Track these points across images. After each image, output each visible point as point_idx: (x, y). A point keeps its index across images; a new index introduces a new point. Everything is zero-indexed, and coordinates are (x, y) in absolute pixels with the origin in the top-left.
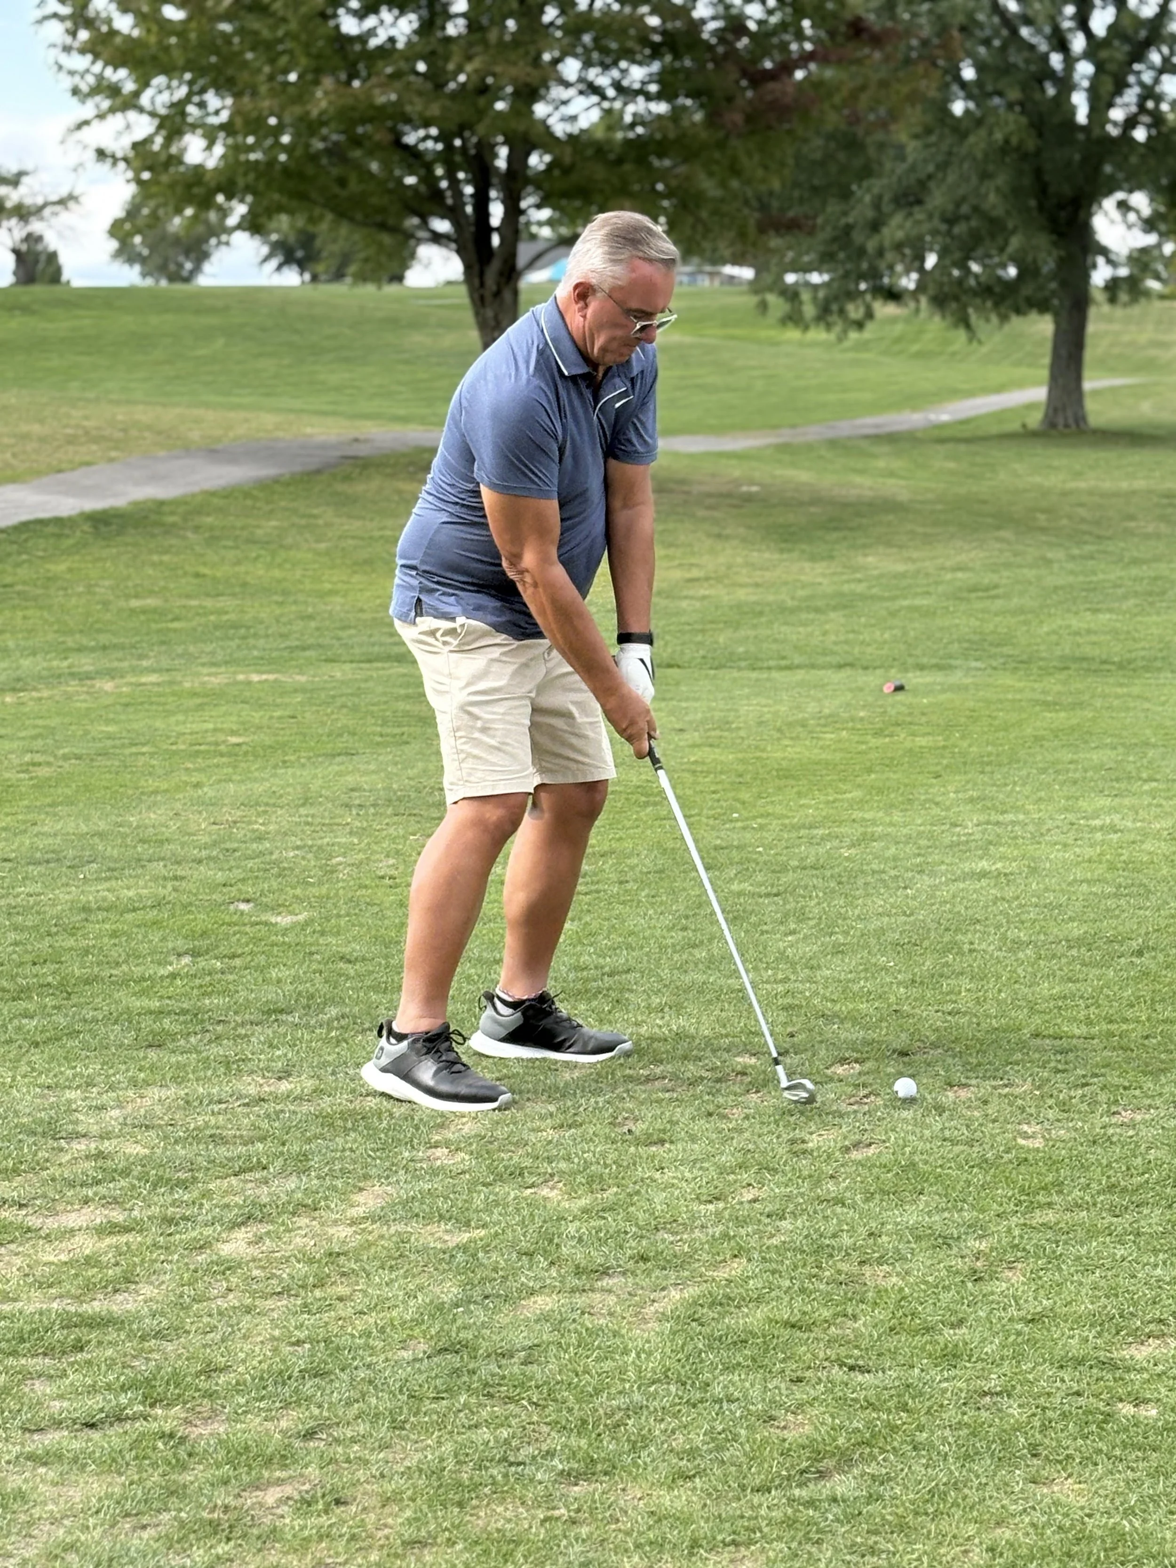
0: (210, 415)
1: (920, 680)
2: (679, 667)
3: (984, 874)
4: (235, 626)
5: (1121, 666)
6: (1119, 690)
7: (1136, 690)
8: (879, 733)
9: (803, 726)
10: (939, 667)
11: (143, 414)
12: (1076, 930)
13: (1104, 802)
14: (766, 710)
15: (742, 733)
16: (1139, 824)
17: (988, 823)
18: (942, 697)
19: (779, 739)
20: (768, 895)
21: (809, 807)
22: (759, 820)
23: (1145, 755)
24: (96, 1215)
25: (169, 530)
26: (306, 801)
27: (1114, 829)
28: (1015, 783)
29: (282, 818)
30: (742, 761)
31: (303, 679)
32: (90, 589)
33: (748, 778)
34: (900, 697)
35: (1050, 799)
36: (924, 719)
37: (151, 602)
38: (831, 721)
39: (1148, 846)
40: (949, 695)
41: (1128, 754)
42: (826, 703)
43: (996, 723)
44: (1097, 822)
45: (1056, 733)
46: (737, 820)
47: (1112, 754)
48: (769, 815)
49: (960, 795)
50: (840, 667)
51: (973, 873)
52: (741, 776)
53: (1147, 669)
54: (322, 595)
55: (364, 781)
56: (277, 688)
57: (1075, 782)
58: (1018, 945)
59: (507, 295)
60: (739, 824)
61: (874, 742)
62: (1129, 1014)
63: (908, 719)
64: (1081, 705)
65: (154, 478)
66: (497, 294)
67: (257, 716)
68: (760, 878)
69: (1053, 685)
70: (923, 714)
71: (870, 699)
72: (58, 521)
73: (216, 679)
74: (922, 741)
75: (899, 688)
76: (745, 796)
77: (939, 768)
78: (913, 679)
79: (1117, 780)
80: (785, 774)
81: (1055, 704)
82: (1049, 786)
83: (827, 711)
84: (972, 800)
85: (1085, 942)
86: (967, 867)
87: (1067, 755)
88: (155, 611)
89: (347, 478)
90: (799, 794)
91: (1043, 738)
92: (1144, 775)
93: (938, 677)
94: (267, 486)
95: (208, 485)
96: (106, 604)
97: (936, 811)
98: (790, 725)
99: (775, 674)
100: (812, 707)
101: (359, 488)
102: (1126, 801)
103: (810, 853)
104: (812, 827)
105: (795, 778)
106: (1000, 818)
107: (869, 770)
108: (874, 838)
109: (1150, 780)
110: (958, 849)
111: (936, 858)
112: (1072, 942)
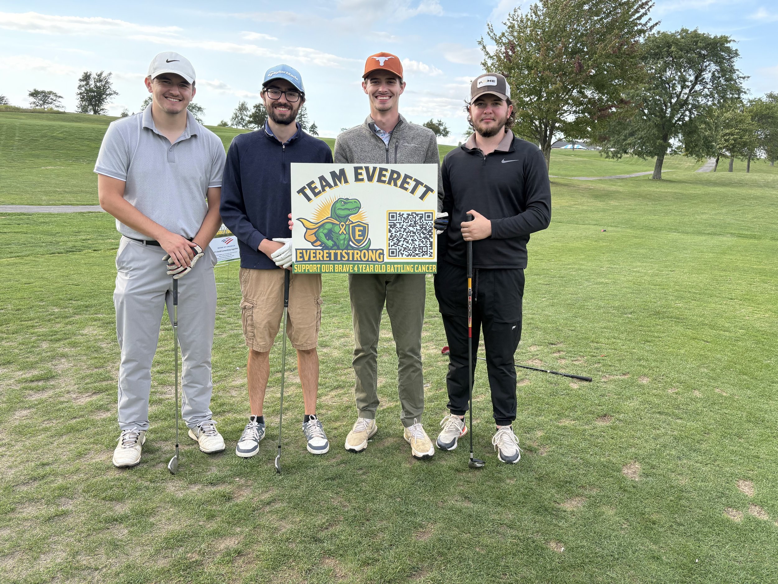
3: (602, 283)
5: (655, 229)
6: (652, 235)
7: (656, 235)
8: (596, 241)
9: (580, 238)
10: (616, 226)
12: (617, 304)
13: (639, 264)
14: (574, 234)
15: (566, 239)
18: (613, 234)
19: (573, 241)
20: (546, 285)
27: (639, 272)
28: (620, 257)
34: (604, 233)
35: (627, 262)
36: (607, 239)
38: (586, 238)
39: (645, 278)
40: (615, 233)
42: (588, 233)
43: (623, 241)
44: (635, 270)
45: (635, 244)
47: (645, 251)
49: (606, 259)
50: (595, 225)
51: (600, 282)
53: (660, 230)
57: (634, 258)
58: (600, 307)
59: (548, 149)
61: (594, 243)
63: (603, 238)
64: (643, 238)
66: (547, 149)
69: (638, 232)
70: (607, 237)
71: (597, 233)
74: (604, 244)
75: (605, 231)
76: (558, 255)
78: (610, 229)
79: (644, 258)
80: (570, 250)
81: (637, 237)
82: (628, 258)
83: (587, 235)
84: (608, 261)
86: (599, 280)
87: (634, 250)
90: (570, 256)
91: (631, 245)
93: (614, 229)
97: (599, 263)
98: (577, 238)
99: (581, 226)
100: (584, 234)
102: (644, 264)
103: (563, 272)
104: (568, 265)
105: (571, 251)
106: (613, 266)
107: (589, 251)
108: (581, 270)
109: (652, 258)
110: (600, 275)
111: (592, 277)
112: (614, 308)
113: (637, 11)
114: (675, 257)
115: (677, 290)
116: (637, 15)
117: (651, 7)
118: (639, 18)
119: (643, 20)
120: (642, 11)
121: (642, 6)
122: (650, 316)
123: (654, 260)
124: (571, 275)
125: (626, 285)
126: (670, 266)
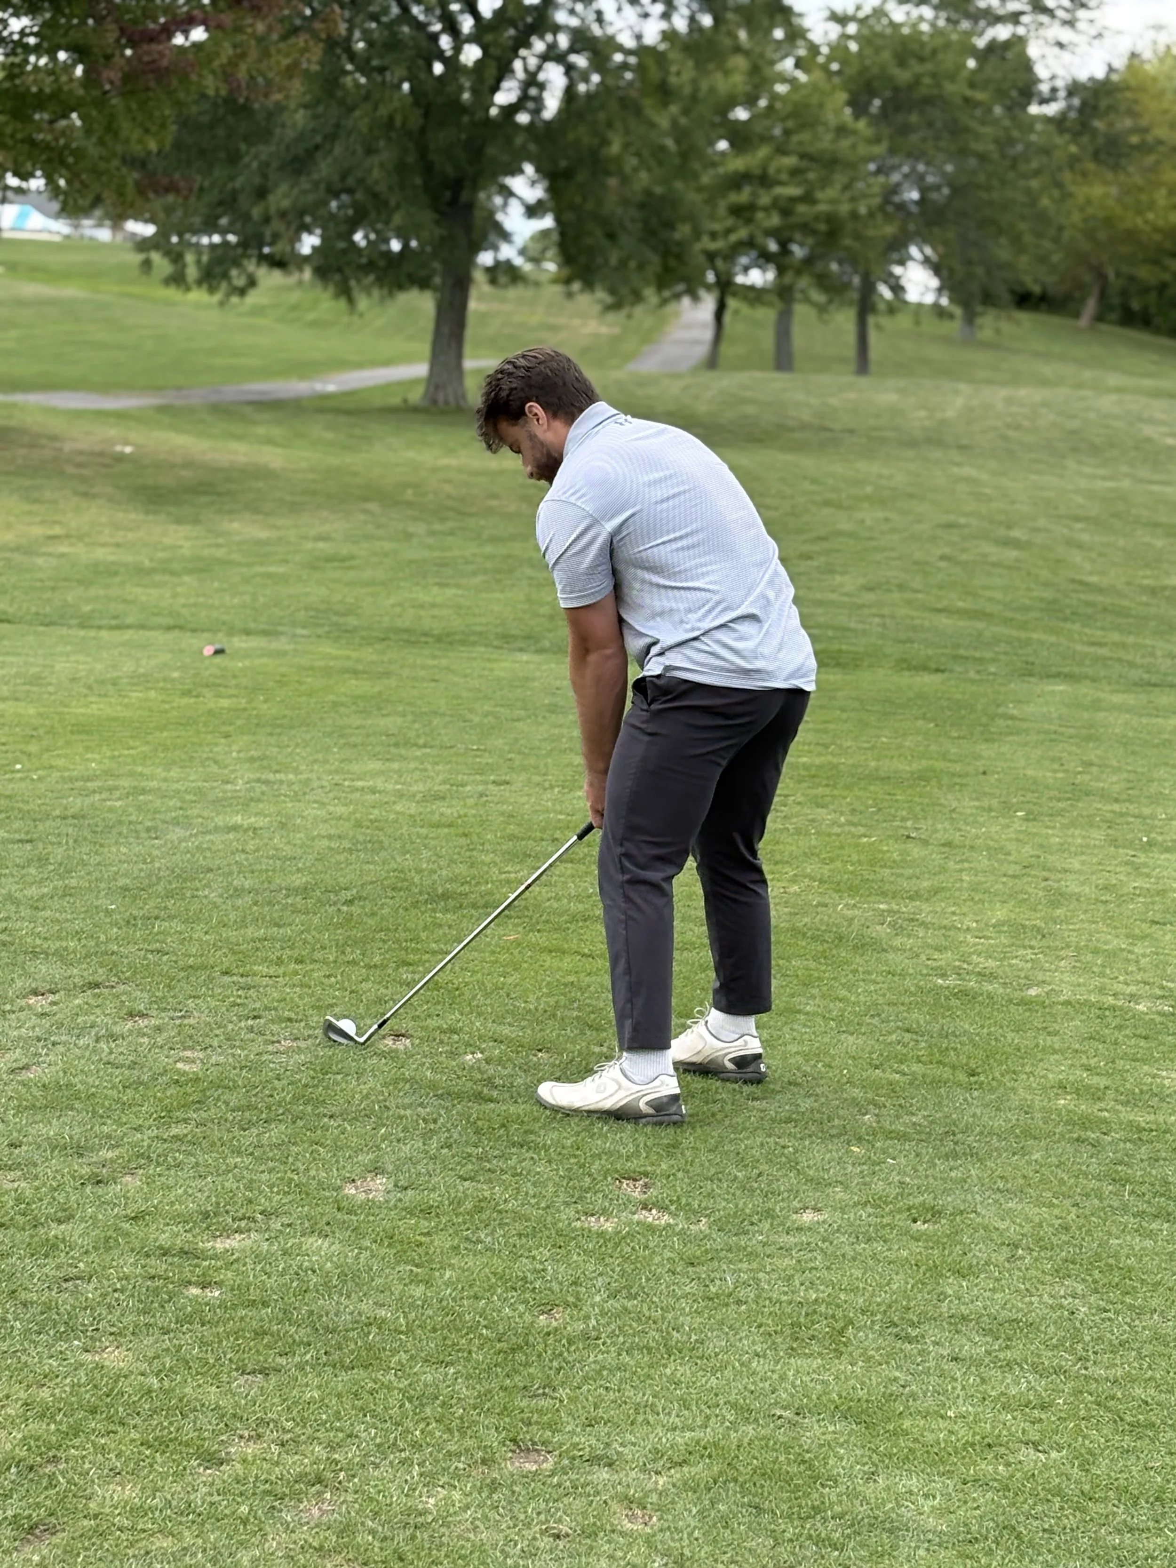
1: (244, 645)
2: (9, 621)
3: (235, 828)
5: (439, 639)
6: (431, 662)
7: (444, 662)
8: (186, 693)
9: (114, 684)
10: (265, 633)
12: (298, 880)
13: (375, 765)
14: (81, 667)
15: (51, 689)
16: (399, 787)
17: (258, 780)
18: (258, 662)
19: (86, 696)
20: (21, 841)
21: (93, 760)
22: (40, 772)
23: (430, 722)
27: (373, 791)
28: (297, 745)
30: (40, 715)
33: (41, 731)
34: (219, 659)
35: (326, 761)
36: (234, 682)
38: (143, 680)
39: (398, 807)
40: (264, 660)
41: (414, 722)
42: (143, 662)
43: (303, 688)
44: (360, 784)
45: (355, 700)
46: (18, 771)
47: (399, 720)
48: (51, 767)
49: (242, 755)
50: (169, 628)
51: (225, 827)
52: (35, 729)
53: (463, 642)
57: (355, 746)
58: (239, 892)
60: (19, 775)
61: (178, 701)
62: (318, 955)
63: (218, 681)
64: (388, 674)
68: (17, 825)
69: (369, 654)
70: (235, 677)
71: (188, 660)
74: (225, 703)
75: (219, 652)
76: (33, 748)
77: (231, 728)
78: (239, 643)
79: (396, 745)
80: (82, 729)
81: (365, 672)
82: (328, 749)
83: (142, 670)
84: (252, 760)
85: (305, 891)
86: (220, 821)
87: (357, 721)
90: (87, 749)
91: (343, 704)
92: (421, 742)
93: (261, 642)
97: (214, 768)
98: (102, 682)
99: (104, 634)
100: (128, 667)
102: (396, 766)
103: (76, 803)
104: (88, 779)
105: (88, 733)
106: (271, 777)
107: (162, 728)
108: (144, 792)
109: (425, 746)
110: (220, 804)
111: (195, 812)
112: (291, 891)
114: (516, 740)
115: (512, 837)
122: (415, 904)
123: (434, 752)
124: (111, 810)
125: (323, 829)
126: (492, 768)
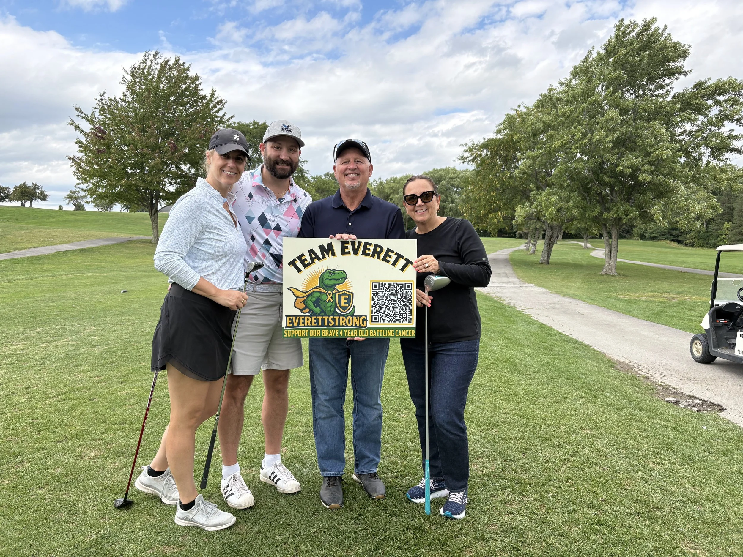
0: (105, 233)
4: (102, 267)
11: (92, 233)
24: (23, 343)
25: (94, 252)
26: (94, 292)
29: (88, 294)
31: (105, 274)
32: (77, 262)
37: (88, 264)
54: (119, 263)
55: (105, 289)
56: (101, 276)
59: (156, 215)
65: (93, 243)
67: (93, 280)
72: (73, 250)
73: (89, 275)
88: (89, 265)
89: (128, 244)
94: (113, 245)
95: (103, 245)
96: (80, 264)
101: (130, 245)
113: (215, 106)
116: (215, 110)
117: (224, 104)
118: (217, 112)
119: (221, 114)
120: (218, 107)
121: (218, 103)
